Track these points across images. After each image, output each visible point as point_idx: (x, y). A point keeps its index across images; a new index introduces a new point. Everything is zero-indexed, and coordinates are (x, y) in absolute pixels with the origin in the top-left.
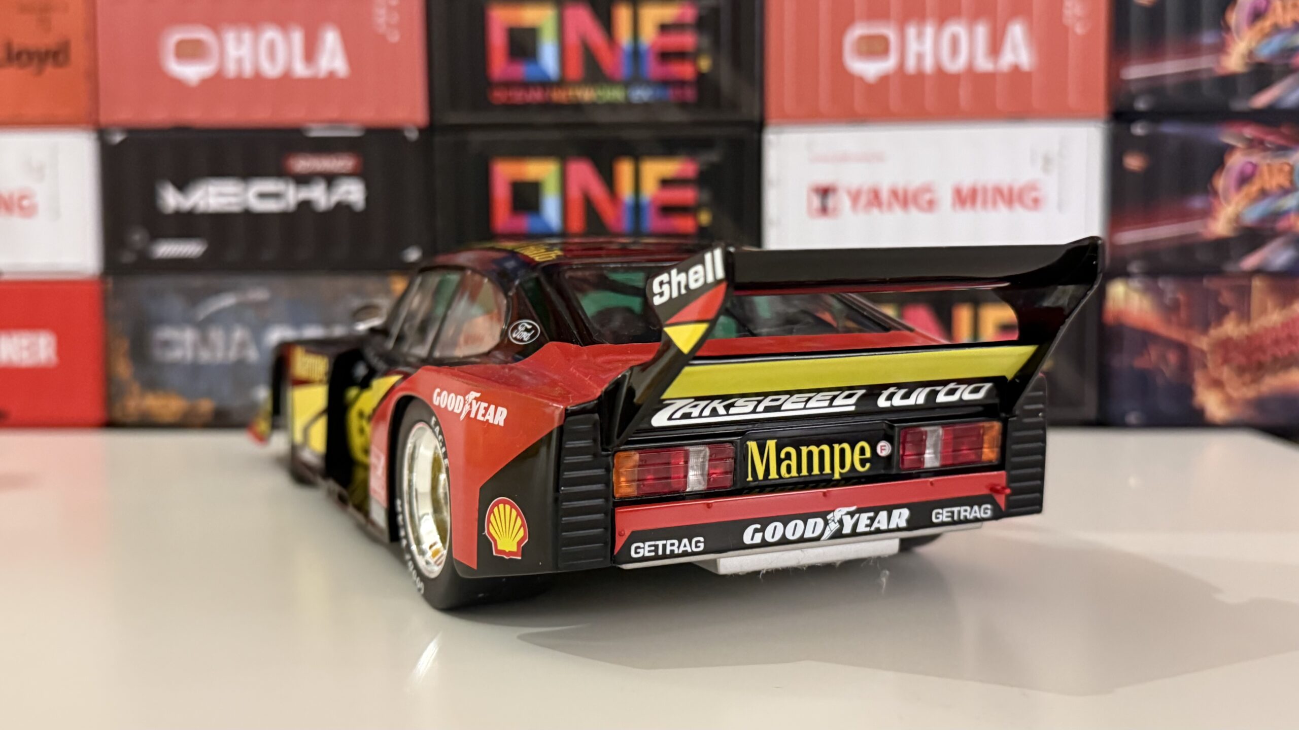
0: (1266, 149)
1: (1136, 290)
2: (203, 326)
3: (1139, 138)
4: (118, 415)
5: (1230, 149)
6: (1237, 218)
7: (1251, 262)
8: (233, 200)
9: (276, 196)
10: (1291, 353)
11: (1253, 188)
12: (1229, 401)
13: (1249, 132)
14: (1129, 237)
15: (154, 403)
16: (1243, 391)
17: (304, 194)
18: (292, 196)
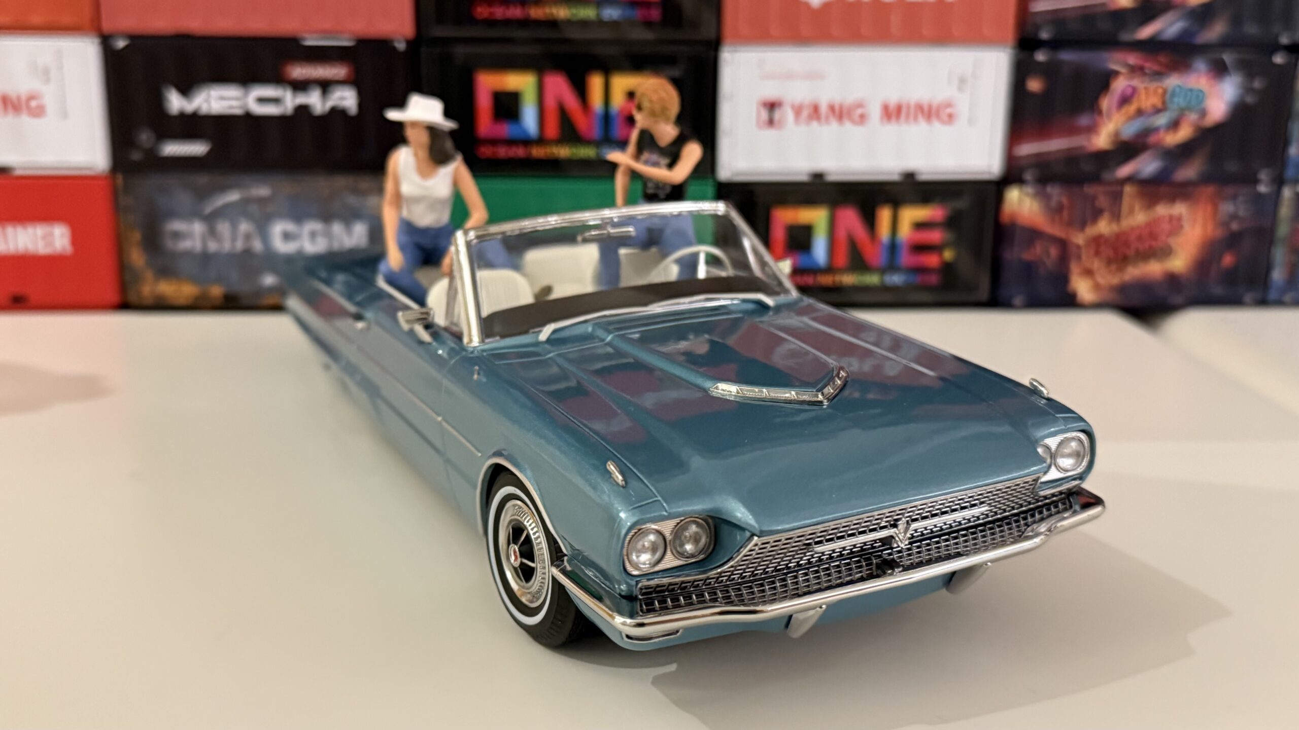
0: (1145, 74)
1: (1028, 195)
2: (211, 219)
3: (1040, 64)
4: (132, 298)
5: (1116, 74)
6: (1117, 134)
7: (1125, 171)
8: (234, 103)
9: (276, 101)
10: (1151, 247)
11: (1132, 108)
12: (1097, 287)
13: (1133, 59)
14: (1026, 149)
15: (167, 289)
16: (1109, 278)
17: (301, 99)
18: (290, 101)
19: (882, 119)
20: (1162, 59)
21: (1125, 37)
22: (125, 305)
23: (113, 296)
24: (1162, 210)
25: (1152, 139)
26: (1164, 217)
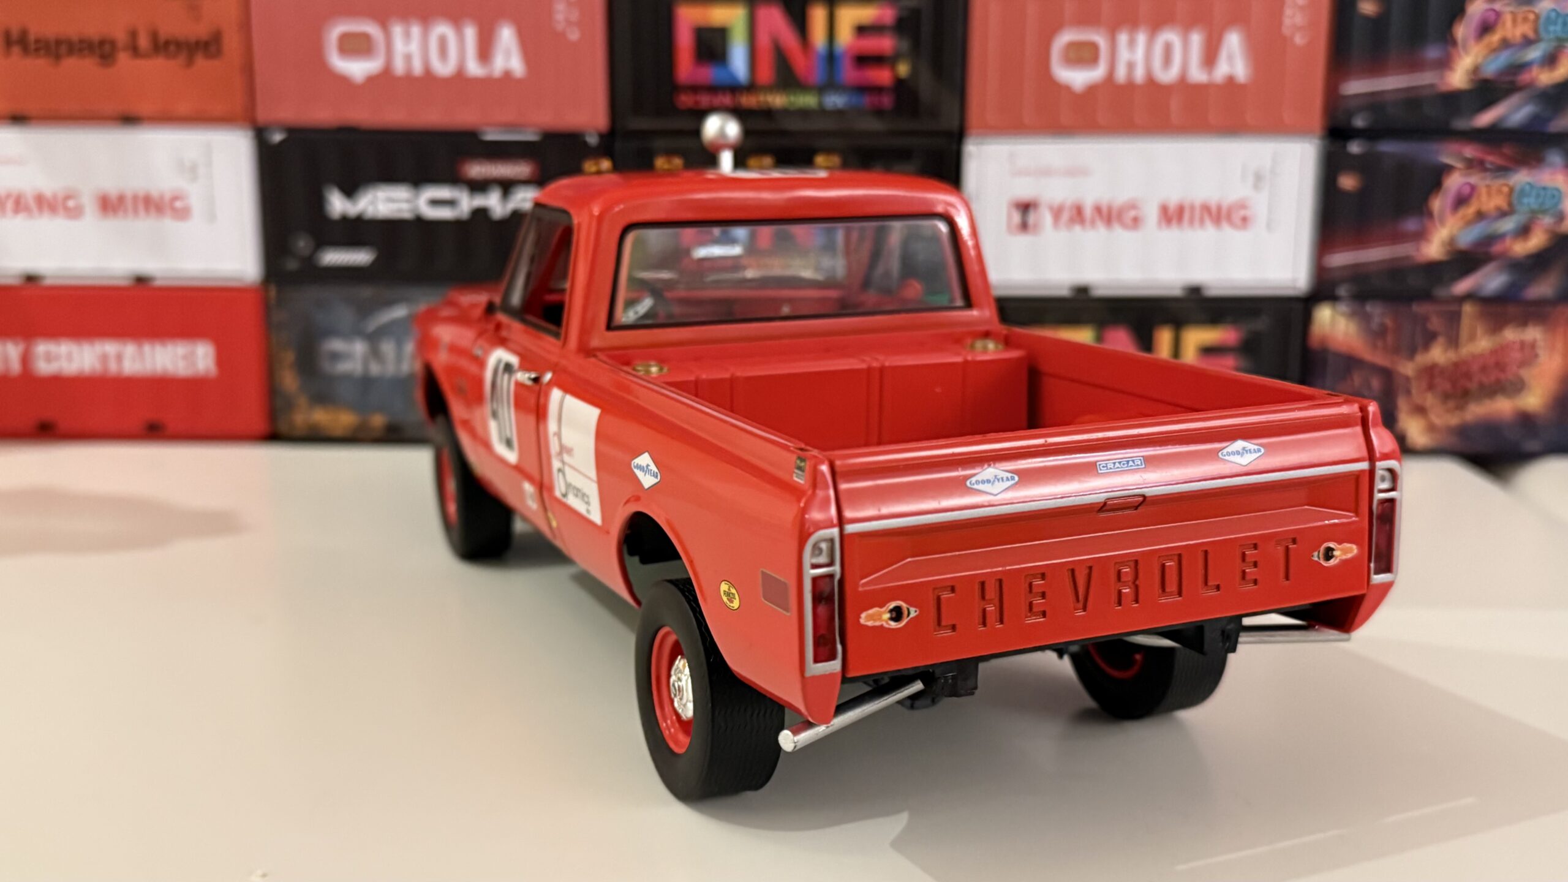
0: (1486, 170)
1: (1343, 314)
2: (374, 339)
3: (1355, 156)
4: (283, 427)
5: (1448, 169)
6: (1451, 241)
7: (1462, 286)
8: (405, 206)
9: (451, 203)
10: (1498, 381)
11: (1470, 210)
12: (1431, 428)
13: (1470, 151)
14: (1339, 259)
15: (321, 417)
16: (1446, 418)
17: (479, 201)
18: (466, 203)
19: (1159, 223)
20: (1507, 150)
21: (1460, 124)
22: (274, 436)
23: (259, 424)
24: (1510, 335)
25: (1497, 248)
26: (1514, 343)
